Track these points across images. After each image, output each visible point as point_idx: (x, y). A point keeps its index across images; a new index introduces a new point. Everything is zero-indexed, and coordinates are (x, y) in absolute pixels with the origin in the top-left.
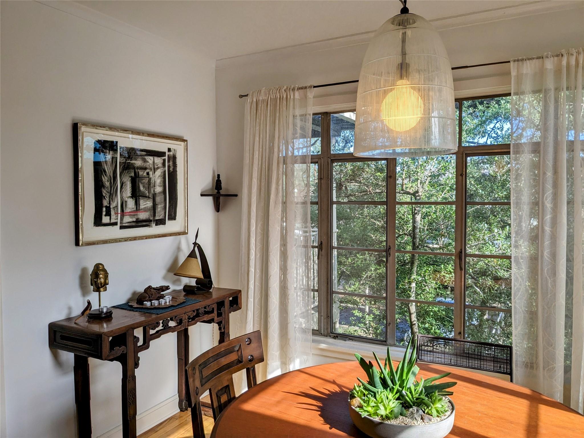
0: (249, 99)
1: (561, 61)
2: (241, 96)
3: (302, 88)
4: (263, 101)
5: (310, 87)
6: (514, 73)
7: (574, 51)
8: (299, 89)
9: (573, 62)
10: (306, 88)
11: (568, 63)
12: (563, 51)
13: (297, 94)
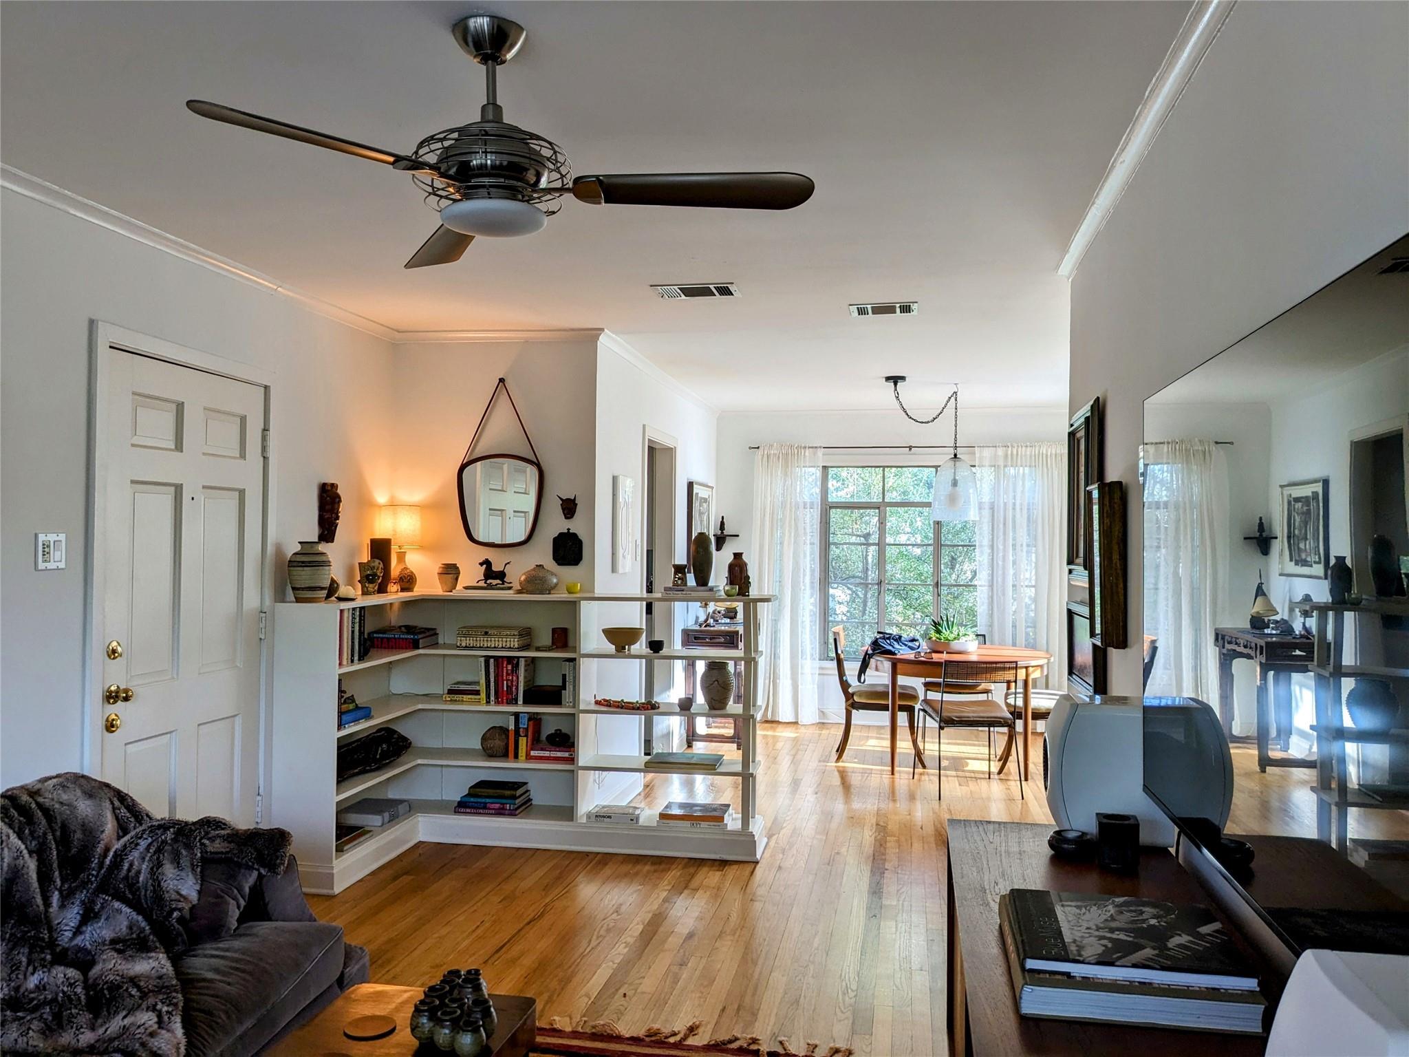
0: (760, 452)
1: (1007, 451)
2: (750, 448)
3: (812, 447)
4: (775, 454)
5: (820, 447)
6: (977, 455)
7: (1015, 445)
8: (809, 448)
9: (1015, 452)
10: (816, 447)
11: (1012, 452)
12: (1009, 444)
13: (807, 450)
